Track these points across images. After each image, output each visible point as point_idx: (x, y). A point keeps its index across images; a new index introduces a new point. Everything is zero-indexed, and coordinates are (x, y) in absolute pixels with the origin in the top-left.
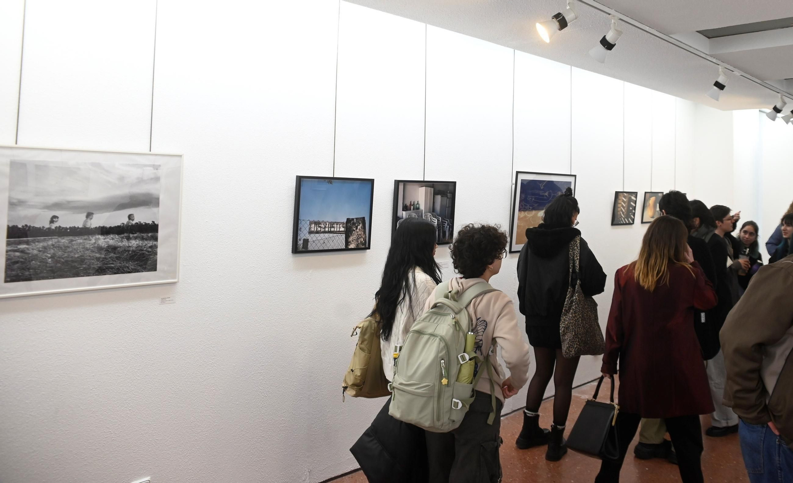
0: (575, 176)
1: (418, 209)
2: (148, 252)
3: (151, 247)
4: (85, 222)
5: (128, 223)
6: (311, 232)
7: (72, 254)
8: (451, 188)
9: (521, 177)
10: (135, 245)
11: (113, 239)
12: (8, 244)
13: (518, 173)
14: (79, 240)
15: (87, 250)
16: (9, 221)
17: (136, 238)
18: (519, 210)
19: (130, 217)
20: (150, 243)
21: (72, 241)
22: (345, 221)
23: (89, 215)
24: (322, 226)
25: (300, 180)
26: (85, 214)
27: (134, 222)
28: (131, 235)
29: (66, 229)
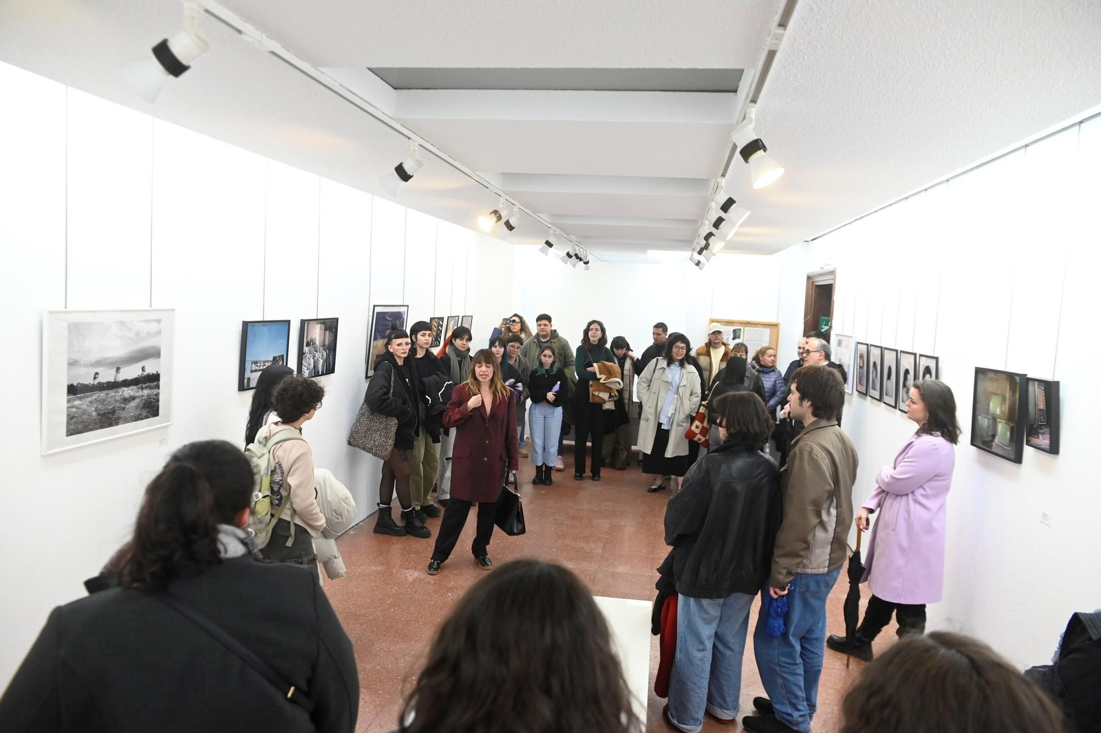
0: (408, 306)
1: (315, 344)
2: (154, 399)
3: (156, 395)
4: (116, 376)
5: (142, 374)
6: (252, 371)
7: (107, 407)
8: (335, 323)
9: (378, 310)
10: (146, 395)
11: (132, 390)
12: (68, 401)
13: (374, 306)
14: (112, 393)
15: (117, 401)
16: (68, 380)
17: (146, 388)
18: (374, 340)
19: (143, 369)
20: (155, 391)
21: (108, 394)
22: (272, 359)
23: (118, 370)
24: (259, 365)
25: (246, 325)
26: (115, 370)
27: (145, 374)
28: (144, 385)
29: (104, 384)
